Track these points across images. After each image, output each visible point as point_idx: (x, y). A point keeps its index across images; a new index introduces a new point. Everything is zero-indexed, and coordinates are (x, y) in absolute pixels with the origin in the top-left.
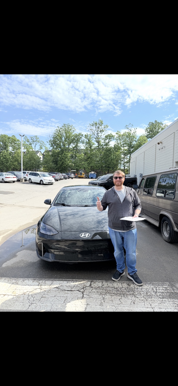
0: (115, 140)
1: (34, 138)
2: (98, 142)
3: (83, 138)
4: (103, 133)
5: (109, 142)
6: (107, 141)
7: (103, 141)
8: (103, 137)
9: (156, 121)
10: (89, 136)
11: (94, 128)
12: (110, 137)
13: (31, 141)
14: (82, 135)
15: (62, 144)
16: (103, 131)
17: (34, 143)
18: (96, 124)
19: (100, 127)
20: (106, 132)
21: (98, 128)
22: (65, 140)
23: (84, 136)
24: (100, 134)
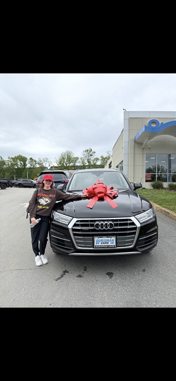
0: (100, 161)
1: (45, 159)
2: (89, 162)
3: (79, 160)
4: (92, 157)
5: (96, 163)
6: (95, 162)
7: (92, 162)
8: (92, 159)
10: (83, 158)
11: (86, 153)
12: (97, 159)
13: (43, 161)
14: (78, 158)
15: (65, 164)
16: (92, 155)
17: (45, 163)
18: (88, 150)
19: (90, 153)
20: (94, 156)
21: (89, 153)
23: (80, 158)
24: (90, 157)
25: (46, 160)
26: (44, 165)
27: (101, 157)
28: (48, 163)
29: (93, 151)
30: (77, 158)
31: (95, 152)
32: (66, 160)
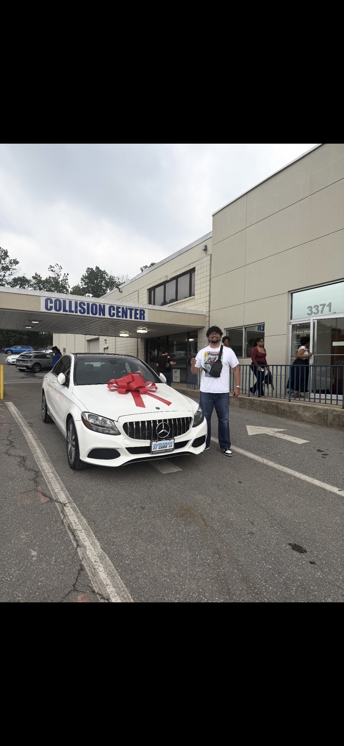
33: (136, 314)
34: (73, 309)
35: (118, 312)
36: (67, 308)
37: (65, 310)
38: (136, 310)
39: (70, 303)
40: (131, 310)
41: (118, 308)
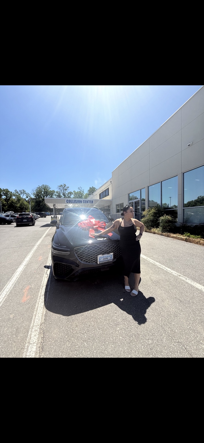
0: (73, 195)
1: (22, 191)
3: (55, 193)
5: (70, 196)
7: (67, 195)
8: (67, 193)
9: (93, 187)
10: (59, 192)
11: (61, 188)
12: (71, 193)
13: (19, 193)
15: (42, 196)
16: (67, 190)
17: (22, 194)
18: (62, 185)
20: (68, 190)
22: (44, 194)
24: (65, 191)
25: (24, 192)
26: (22, 197)
27: (74, 192)
28: (26, 195)
29: (67, 186)
30: (54, 191)
31: (68, 187)
32: (43, 193)
33: (90, 202)
34: (74, 202)
35: (85, 202)
36: (72, 202)
37: (71, 203)
38: (91, 201)
39: (73, 200)
40: (89, 201)
41: (85, 201)
